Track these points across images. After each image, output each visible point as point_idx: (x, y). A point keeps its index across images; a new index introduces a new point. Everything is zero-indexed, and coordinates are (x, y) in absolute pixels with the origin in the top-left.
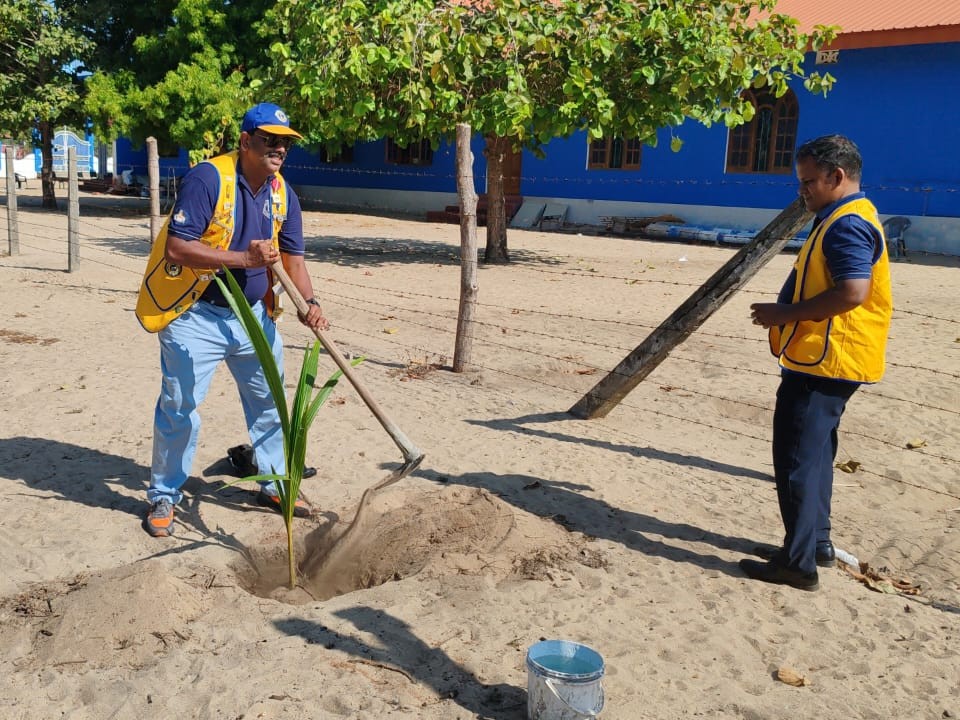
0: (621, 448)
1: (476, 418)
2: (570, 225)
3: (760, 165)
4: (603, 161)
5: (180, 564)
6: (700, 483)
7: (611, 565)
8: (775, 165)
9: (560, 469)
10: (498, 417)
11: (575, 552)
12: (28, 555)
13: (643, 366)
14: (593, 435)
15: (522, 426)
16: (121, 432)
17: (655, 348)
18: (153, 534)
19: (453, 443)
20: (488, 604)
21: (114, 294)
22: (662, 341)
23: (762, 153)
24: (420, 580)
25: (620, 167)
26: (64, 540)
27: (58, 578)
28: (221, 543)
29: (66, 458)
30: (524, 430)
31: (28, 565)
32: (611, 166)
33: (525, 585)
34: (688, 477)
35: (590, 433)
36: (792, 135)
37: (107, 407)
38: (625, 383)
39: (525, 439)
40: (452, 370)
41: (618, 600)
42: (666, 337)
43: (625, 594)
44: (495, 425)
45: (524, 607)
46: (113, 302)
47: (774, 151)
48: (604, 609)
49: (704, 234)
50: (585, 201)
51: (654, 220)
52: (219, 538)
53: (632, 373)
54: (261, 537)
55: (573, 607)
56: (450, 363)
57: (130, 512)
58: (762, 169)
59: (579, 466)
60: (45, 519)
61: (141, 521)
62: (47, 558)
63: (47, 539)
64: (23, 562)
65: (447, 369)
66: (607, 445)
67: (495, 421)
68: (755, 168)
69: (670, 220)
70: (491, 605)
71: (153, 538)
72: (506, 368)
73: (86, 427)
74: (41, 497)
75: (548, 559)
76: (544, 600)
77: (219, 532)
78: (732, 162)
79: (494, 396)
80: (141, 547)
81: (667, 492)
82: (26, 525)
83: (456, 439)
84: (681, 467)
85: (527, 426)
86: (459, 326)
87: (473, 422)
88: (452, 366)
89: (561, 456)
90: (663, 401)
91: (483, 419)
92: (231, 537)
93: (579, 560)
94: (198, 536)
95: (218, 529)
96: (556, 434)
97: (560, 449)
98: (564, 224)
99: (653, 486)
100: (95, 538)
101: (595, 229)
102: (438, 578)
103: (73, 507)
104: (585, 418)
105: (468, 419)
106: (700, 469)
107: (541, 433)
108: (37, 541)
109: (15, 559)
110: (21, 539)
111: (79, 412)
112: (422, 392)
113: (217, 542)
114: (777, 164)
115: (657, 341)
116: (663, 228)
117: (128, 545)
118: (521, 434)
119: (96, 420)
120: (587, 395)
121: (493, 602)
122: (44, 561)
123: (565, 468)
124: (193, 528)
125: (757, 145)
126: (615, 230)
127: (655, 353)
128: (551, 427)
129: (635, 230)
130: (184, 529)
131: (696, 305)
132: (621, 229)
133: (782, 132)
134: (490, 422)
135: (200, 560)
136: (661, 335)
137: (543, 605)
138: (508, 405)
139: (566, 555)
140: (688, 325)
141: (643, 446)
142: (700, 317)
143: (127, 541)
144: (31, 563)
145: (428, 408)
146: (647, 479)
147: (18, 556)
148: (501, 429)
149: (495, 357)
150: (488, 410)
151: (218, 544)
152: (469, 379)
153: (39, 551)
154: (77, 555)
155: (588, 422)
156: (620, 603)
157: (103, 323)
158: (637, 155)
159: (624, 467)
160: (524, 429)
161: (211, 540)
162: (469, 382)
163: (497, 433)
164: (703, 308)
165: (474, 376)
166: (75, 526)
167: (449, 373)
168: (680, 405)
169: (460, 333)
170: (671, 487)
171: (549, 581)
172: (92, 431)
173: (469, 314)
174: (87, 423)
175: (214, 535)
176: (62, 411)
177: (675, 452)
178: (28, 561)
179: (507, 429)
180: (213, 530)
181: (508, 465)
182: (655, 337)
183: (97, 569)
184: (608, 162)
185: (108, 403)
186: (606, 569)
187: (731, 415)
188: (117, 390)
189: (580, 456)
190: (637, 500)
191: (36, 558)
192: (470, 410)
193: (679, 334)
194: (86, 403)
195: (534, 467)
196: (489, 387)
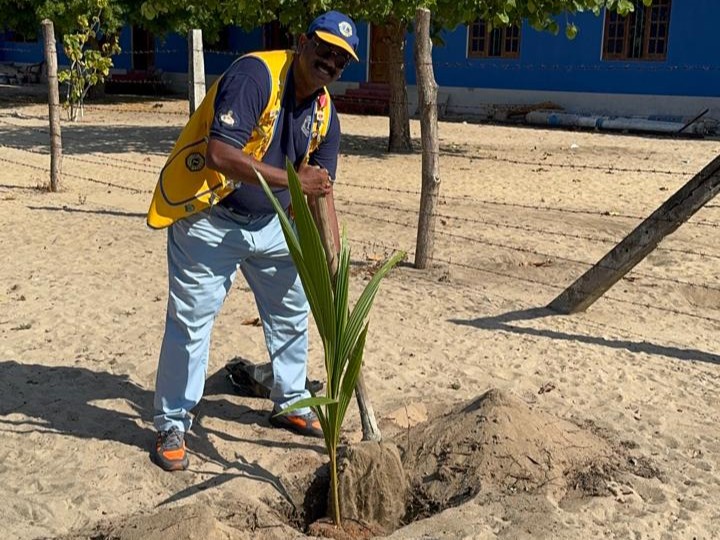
0: (615, 344)
1: (459, 317)
2: (451, 113)
3: (635, 53)
4: (482, 49)
5: (208, 502)
6: (709, 377)
7: (662, 473)
8: (649, 52)
9: (567, 370)
10: (481, 315)
11: (624, 463)
12: (28, 505)
13: (630, 258)
14: (582, 330)
15: (508, 324)
16: (87, 349)
17: (645, 240)
18: (167, 468)
19: (447, 345)
20: (563, 527)
21: (10, 190)
22: (653, 232)
23: (637, 41)
24: (481, 504)
25: (499, 54)
26: (64, 483)
27: (72, 529)
28: (246, 473)
29: (31, 382)
30: (511, 329)
31: (32, 516)
32: (490, 54)
33: (591, 503)
34: (695, 372)
35: (578, 329)
36: (666, 22)
37: (59, 320)
38: (611, 276)
39: (518, 338)
40: (414, 266)
41: (690, 514)
42: (657, 228)
43: (694, 507)
44: (481, 323)
45: (600, 529)
46: (12, 199)
47: (648, 37)
48: (683, 527)
49: (584, 120)
50: (466, 90)
51: (533, 108)
52: (240, 467)
53: (618, 266)
54: (288, 465)
55: (651, 525)
56: (412, 259)
57: (131, 444)
58: (636, 56)
59: (584, 365)
60: (33, 458)
61: (148, 454)
62: (52, 506)
63: (44, 483)
64: (24, 513)
65: (409, 265)
66: (600, 341)
67: (479, 320)
68: (630, 55)
69: (551, 107)
70: (567, 528)
71: (167, 473)
72: (463, 262)
73: (41, 345)
74: (18, 432)
75: (602, 471)
76: (617, 520)
77: (240, 461)
78: (609, 48)
79: (467, 293)
80: (157, 484)
81: (682, 389)
82: (13, 467)
83: (449, 341)
84: (685, 362)
85: (513, 323)
86: (421, 220)
87: (458, 322)
88: (413, 262)
89: (561, 355)
90: (632, 292)
91: (466, 318)
92: (255, 464)
93: (631, 470)
94: (219, 469)
95: (237, 457)
96: (545, 331)
97: (557, 347)
98: (446, 112)
99: (665, 383)
100: (101, 478)
101: (476, 117)
102: (500, 500)
103: (61, 441)
104: (567, 313)
105: (450, 318)
106: (703, 363)
107: (530, 331)
108: (33, 486)
109: (14, 511)
110: (13, 485)
111: (28, 327)
112: (392, 291)
113: (241, 472)
114: (651, 50)
115: (647, 232)
116: (545, 116)
117: (142, 484)
118: (512, 333)
119: (51, 336)
120: (568, 289)
121: (568, 525)
122: (50, 511)
123: (571, 368)
124: (208, 458)
125: (632, 31)
126: (497, 117)
127: (645, 246)
128: (536, 324)
129: (516, 118)
130: (199, 460)
131: (691, 194)
132: (503, 116)
133: (655, 19)
134: (475, 320)
135: (228, 495)
136: (651, 226)
137: (619, 525)
138: (485, 302)
139: (618, 465)
140: (682, 215)
141: (637, 340)
142: (695, 207)
143: (139, 479)
144: (34, 514)
145: (406, 309)
146: (657, 377)
147: (15, 507)
148: (489, 328)
149: (447, 250)
150: (467, 308)
151: (244, 476)
152: (436, 276)
153: (40, 499)
154: (87, 501)
155: (573, 317)
156: (696, 517)
157: (12, 223)
158: (516, 43)
159: (629, 364)
160: (512, 327)
161: (234, 471)
162: (436, 279)
163: (486, 333)
164: (698, 198)
165: (440, 273)
166: (72, 465)
167: (411, 269)
168: (650, 295)
169: (423, 227)
170: (682, 383)
171: (613, 497)
172: (51, 349)
173: (432, 207)
174: (40, 340)
175: (235, 465)
176: (7, 327)
177: (671, 345)
178: (30, 512)
179: (495, 328)
180: (231, 458)
181: (512, 367)
182: (644, 228)
183: (115, 515)
184: (487, 50)
185: (58, 316)
186: (660, 479)
187: (699, 304)
188: (62, 300)
189: (580, 354)
190: (656, 399)
191: (38, 508)
192: (449, 309)
193: (671, 224)
194: (32, 317)
195: (539, 368)
196: (459, 284)
